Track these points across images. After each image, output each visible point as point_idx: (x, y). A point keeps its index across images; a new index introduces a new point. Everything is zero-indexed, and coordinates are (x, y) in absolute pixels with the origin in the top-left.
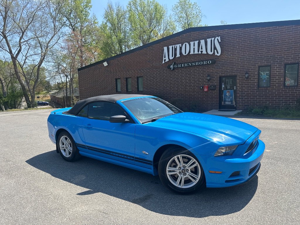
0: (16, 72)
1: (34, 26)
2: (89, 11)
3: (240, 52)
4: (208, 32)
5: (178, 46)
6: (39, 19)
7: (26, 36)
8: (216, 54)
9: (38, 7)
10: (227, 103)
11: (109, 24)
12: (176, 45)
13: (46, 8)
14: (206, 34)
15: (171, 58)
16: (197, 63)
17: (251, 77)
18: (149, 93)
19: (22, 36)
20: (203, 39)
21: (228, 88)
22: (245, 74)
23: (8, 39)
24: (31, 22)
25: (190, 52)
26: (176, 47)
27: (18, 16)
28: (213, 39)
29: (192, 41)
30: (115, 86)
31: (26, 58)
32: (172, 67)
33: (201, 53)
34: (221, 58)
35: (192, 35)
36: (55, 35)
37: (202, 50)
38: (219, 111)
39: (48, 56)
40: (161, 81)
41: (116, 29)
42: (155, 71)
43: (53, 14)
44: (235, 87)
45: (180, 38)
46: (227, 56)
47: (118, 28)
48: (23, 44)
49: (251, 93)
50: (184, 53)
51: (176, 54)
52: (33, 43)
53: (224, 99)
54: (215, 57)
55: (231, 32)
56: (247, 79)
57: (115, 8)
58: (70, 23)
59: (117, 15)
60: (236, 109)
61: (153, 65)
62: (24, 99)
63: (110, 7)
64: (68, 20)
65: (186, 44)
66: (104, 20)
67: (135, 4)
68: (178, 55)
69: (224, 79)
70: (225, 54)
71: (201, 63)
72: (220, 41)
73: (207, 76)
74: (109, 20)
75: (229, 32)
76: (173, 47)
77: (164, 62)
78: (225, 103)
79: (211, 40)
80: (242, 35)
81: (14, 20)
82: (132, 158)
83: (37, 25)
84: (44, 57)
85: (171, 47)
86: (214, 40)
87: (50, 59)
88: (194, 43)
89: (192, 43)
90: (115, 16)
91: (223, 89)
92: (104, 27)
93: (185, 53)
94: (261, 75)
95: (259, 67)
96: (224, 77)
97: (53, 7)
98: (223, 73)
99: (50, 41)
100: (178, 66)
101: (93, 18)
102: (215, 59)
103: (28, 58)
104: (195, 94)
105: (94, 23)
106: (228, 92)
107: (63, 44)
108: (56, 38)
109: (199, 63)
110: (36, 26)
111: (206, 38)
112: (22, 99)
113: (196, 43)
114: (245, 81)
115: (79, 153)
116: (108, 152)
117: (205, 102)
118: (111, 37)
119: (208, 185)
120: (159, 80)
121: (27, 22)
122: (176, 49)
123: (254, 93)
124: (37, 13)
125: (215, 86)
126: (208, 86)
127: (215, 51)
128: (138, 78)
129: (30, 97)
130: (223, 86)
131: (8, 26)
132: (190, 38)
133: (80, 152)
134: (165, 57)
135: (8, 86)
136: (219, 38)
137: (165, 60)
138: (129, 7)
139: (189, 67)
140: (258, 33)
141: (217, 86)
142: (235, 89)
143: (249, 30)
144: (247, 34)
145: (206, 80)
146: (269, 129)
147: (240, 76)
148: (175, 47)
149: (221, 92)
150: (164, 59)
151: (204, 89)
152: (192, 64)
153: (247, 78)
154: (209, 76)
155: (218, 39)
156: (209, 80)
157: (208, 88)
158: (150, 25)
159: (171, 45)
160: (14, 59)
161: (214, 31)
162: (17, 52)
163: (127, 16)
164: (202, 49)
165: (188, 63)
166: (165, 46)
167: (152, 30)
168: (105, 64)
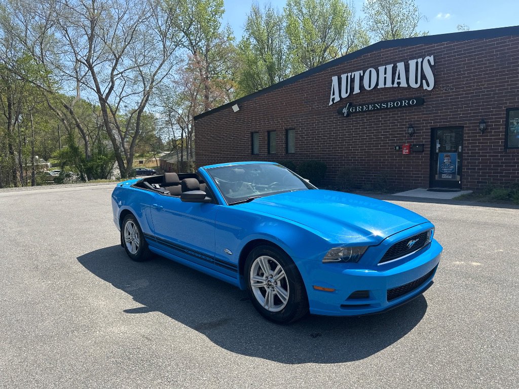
0: (106, 123)
1: (134, 49)
2: (220, 20)
3: (470, 83)
4: (411, 49)
5: (357, 74)
6: (141, 37)
7: (122, 64)
8: (425, 87)
9: (140, 18)
10: (444, 176)
11: (253, 41)
12: (353, 74)
13: (152, 19)
14: (407, 53)
15: (344, 95)
16: (391, 104)
17: (491, 129)
18: (304, 156)
19: (116, 65)
20: (401, 61)
21: (448, 148)
22: (480, 123)
23: (96, 69)
24: (130, 42)
25: (377, 84)
26: (353, 77)
27: (111, 33)
28: (420, 60)
29: (382, 65)
30: (250, 145)
31: (120, 99)
32: (345, 111)
33: (397, 86)
34: (435, 94)
35: (383, 55)
36: (166, 62)
37: (399, 81)
38: (427, 190)
39: (154, 96)
40: (327, 136)
41: (265, 48)
42: (315, 118)
43: (163, 28)
44: (460, 147)
45: (361, 60)
46: (446, 90)
47: (268, 46)
48: (117, 77)
49: (490, 159)
50: (367, 87)
51: (352, 89)
52: (131, 75)
53: (439, 170)
54: (423, 93)
55: (454, 46)
56: (483, 133)
57: (263, 11)
58: (190, 40)
59: (267, 24)
60: (461, 189)
61: (313, 108)
62: (116, 164)
63: (256, 12)
64: (187, 35)
65: (370, 71)
66: (245, 33)
67: (297, 3)
68: (357, 90)
69: (439, 132)
70: (443, 87)
71: (397, 104)
72: (432, 63)
73: (409, 128)
74: (253, 33)
75: (451, 46)
76: (347, 76)
77: (331, 103)
78: (440, 177)
79: (417, 63)
80: (475, 52)
81: (104, 41)
82: (212, 260)
83: (139, 46)
84: (148, 97)
85: (344, 77)
86: (422, 62)
87: (156, 100)
88: (386, 68)
89: (381, 69)
90: (263, 26)
91: (437, 151)
92: (245, 45)
93: (370, 87)
94: (511, 126)
95: (508, 110)
96: (440, 128)
97: (162, 16)
98: (438, 122)
99: (157, 72)
100: (356, 109)
101: (226, 32)
102: (424, 96)
103: (123, 99)
104: (387, 160)
105: (229, 39)
106: (447, 156)
107: (177, 77)
108: (166, 66)
109: (393, 104)
110: (137, 49)
111: (407, 59)
112: (113, 165)
113: (390, 67)
114: (480, 136)
115: (149, 249)
116: (182, 248)
117: (404, 174)
118: (256, 63)
119: (313, 310)
120: (322, 134)
121: (123, 43)
122: (353, 80)
123: (496, 159)
124: (137, 28)
125: (423, 145)
126: (411, 145)
127: (424, 81)
128: (287, 131)
129: (125, 162)
130: (438, 146)
131: (97, 50)
132: (378, 59)
133: (150, 247)
134: (334, 94)
135: (93, 144)
136: (431, 59)
137: (333, 99)
138: (288, 9)
139: (376, 110)
140: (506, 46)
141: (427, 145)
142: (460, 150)
143: (489, 42)
144: (485, 50)
145: (406, 133)
146: (504, 226)
147: (469, 127)
148: (351, 76)
149: (434, 157)
150: (332, 97)
151: (402, 151)
152: (381, 106)
153: (484, 131)
154: (411, 126)
155: (429, 61)
156: (411, 135)
157: (410, 148)
158: (324, 38)
159: (344, 73)
160: (103, 101)
161: (421, 46)
162: (107, 91)
163: (285, 24)
164: (399, 78)
165: (374, 104)
166: (334, 75)
167: (328, 47)
168: (236, 108)
